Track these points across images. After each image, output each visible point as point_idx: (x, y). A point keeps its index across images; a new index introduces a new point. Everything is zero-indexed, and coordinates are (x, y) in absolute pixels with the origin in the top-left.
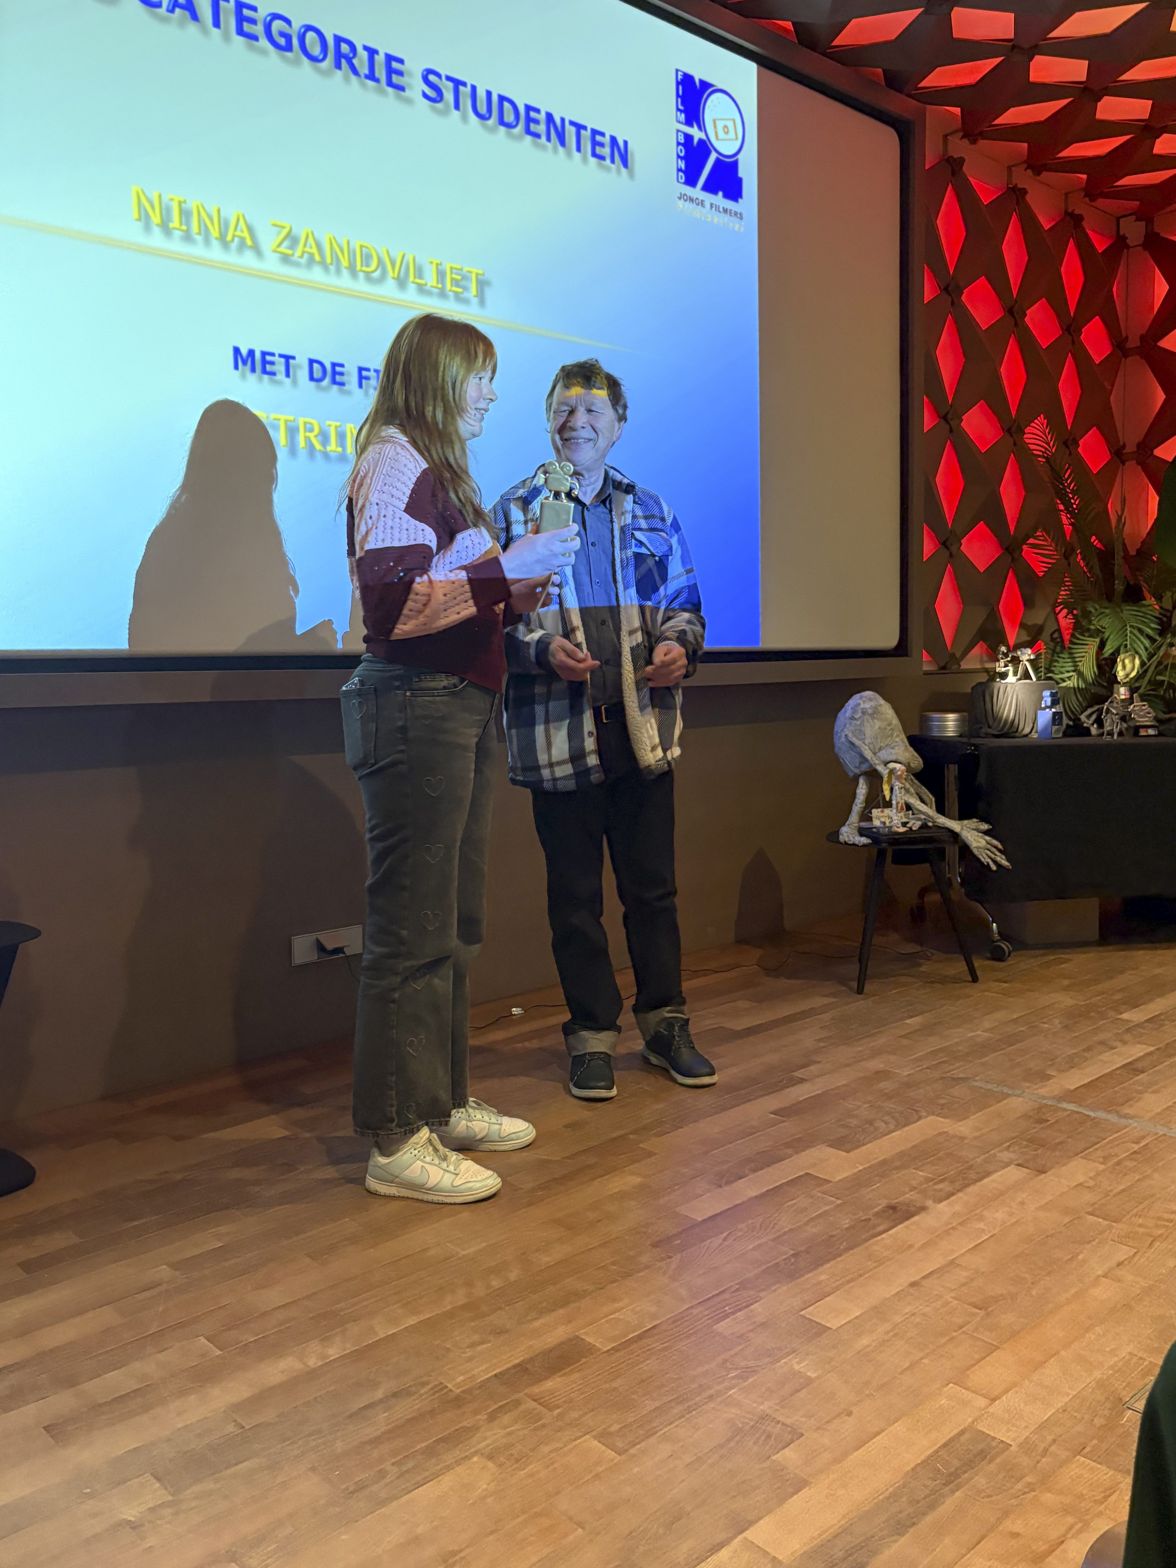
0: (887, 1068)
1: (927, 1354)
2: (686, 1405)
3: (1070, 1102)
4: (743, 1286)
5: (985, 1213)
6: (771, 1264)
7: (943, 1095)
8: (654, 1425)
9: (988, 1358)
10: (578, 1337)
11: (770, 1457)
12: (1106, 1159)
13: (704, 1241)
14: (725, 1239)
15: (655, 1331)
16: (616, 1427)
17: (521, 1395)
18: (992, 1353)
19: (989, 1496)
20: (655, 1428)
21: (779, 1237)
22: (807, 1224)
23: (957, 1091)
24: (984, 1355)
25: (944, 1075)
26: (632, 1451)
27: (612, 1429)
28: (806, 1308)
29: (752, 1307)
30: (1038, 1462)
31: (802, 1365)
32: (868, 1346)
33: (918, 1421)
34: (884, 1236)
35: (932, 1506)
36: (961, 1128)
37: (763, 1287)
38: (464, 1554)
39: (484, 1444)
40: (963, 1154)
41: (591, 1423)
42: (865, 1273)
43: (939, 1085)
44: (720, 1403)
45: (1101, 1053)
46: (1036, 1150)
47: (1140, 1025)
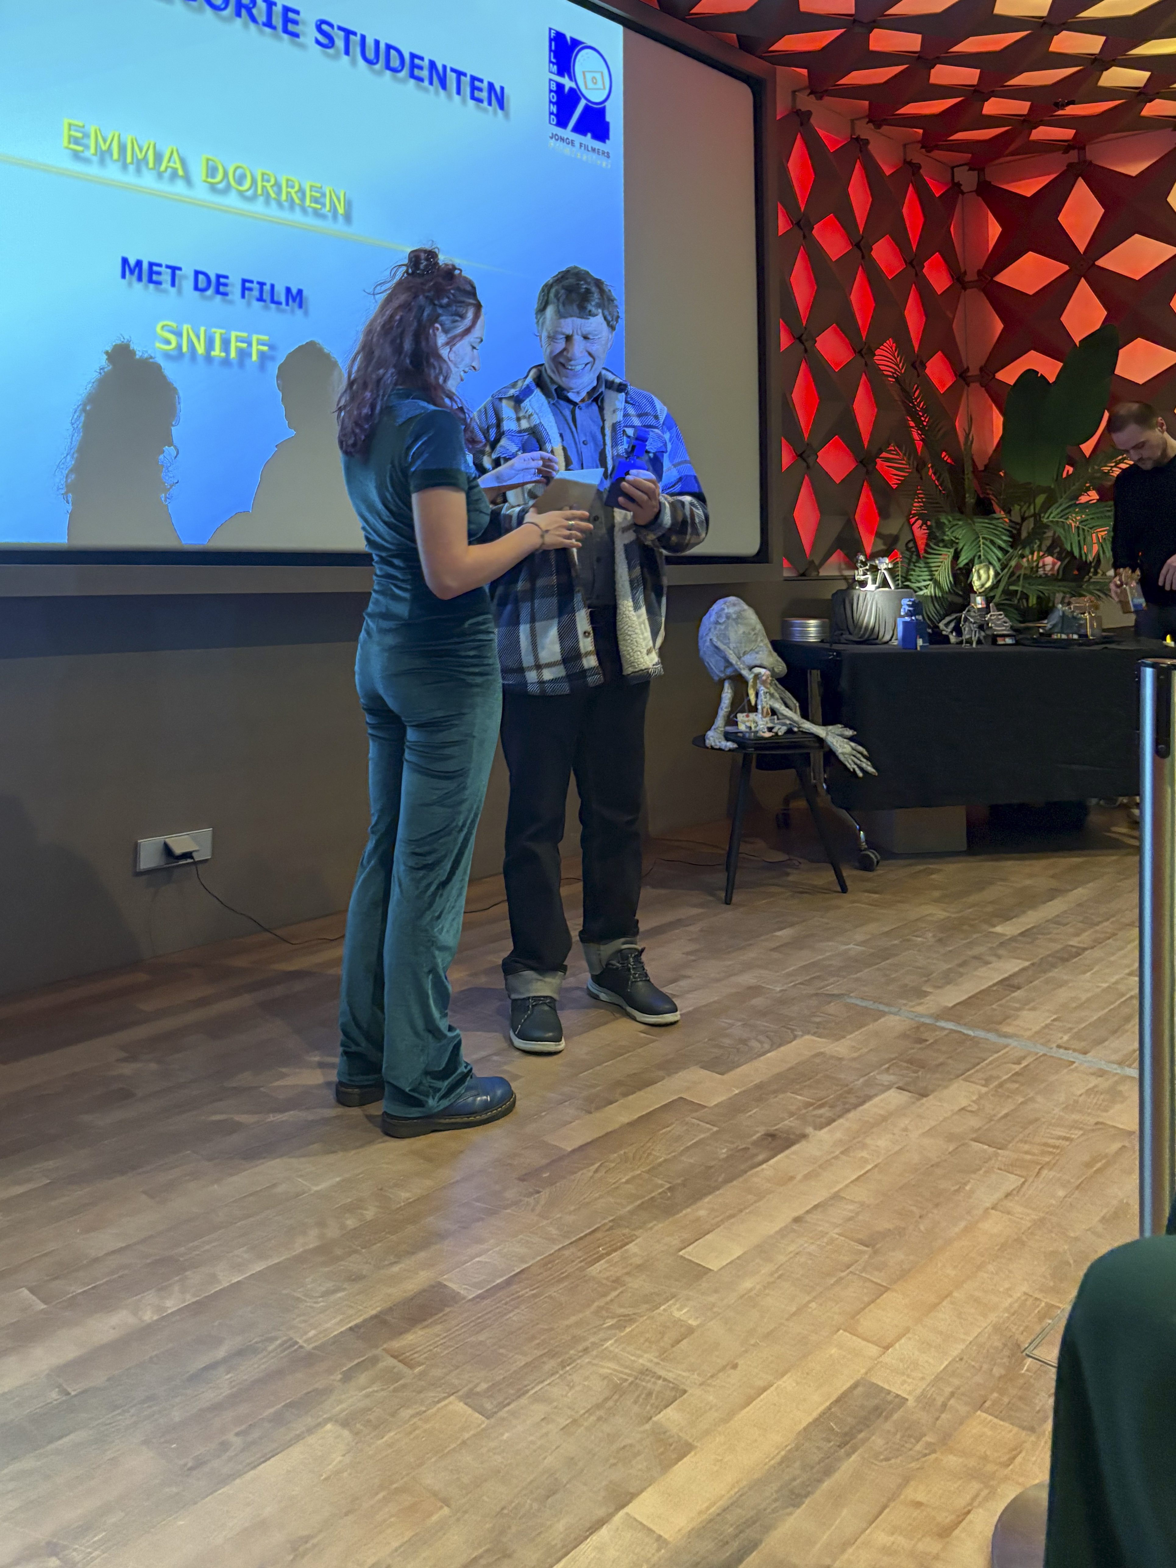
0: (759, 984)
1: (815, 1298)
2: (560, 1360)
3: (948, 1020)
4: (617, 1223)
5: (868, 1140)
6: (646, 1198)
7: (818, 1013)
8: (526, 1383)
9: (878, 1301)
10: (439, 1284)
11: (651, 1418)
12: (987, 1081)
13: (576, 1173)
14: (596, 1171)
15: (524, 1276)
16: (484, 1386)
17: (378, 1352)
18: (881, 1295)
19: (887, 1459)
20: (526, 1386)
21: (653, 1168)
22: (682, 1153)
23: (832, 1008)
24: (874, 1297)
25: (819, 991)
26: (501, 1414)
27: (478, 1389)
28: (685, 1248)
29: (627, 1247)
30: (937, 1419)
31: (683, 1312)
32: (751, 1290)
33: (807, 1374)
34: (764, 1166)
35: (828, 1472)
36: (839, 1049)
37: (638, 1224)
38: (315, 1541)
39: (338, 1408)
40: (842, 1076)
41: (456, 1382)
42: (745, 1208)
43: (814, 1002)
44: (597, 1356)
45: (976, 969)
46: (916, 1072)
47: (1013, 939)
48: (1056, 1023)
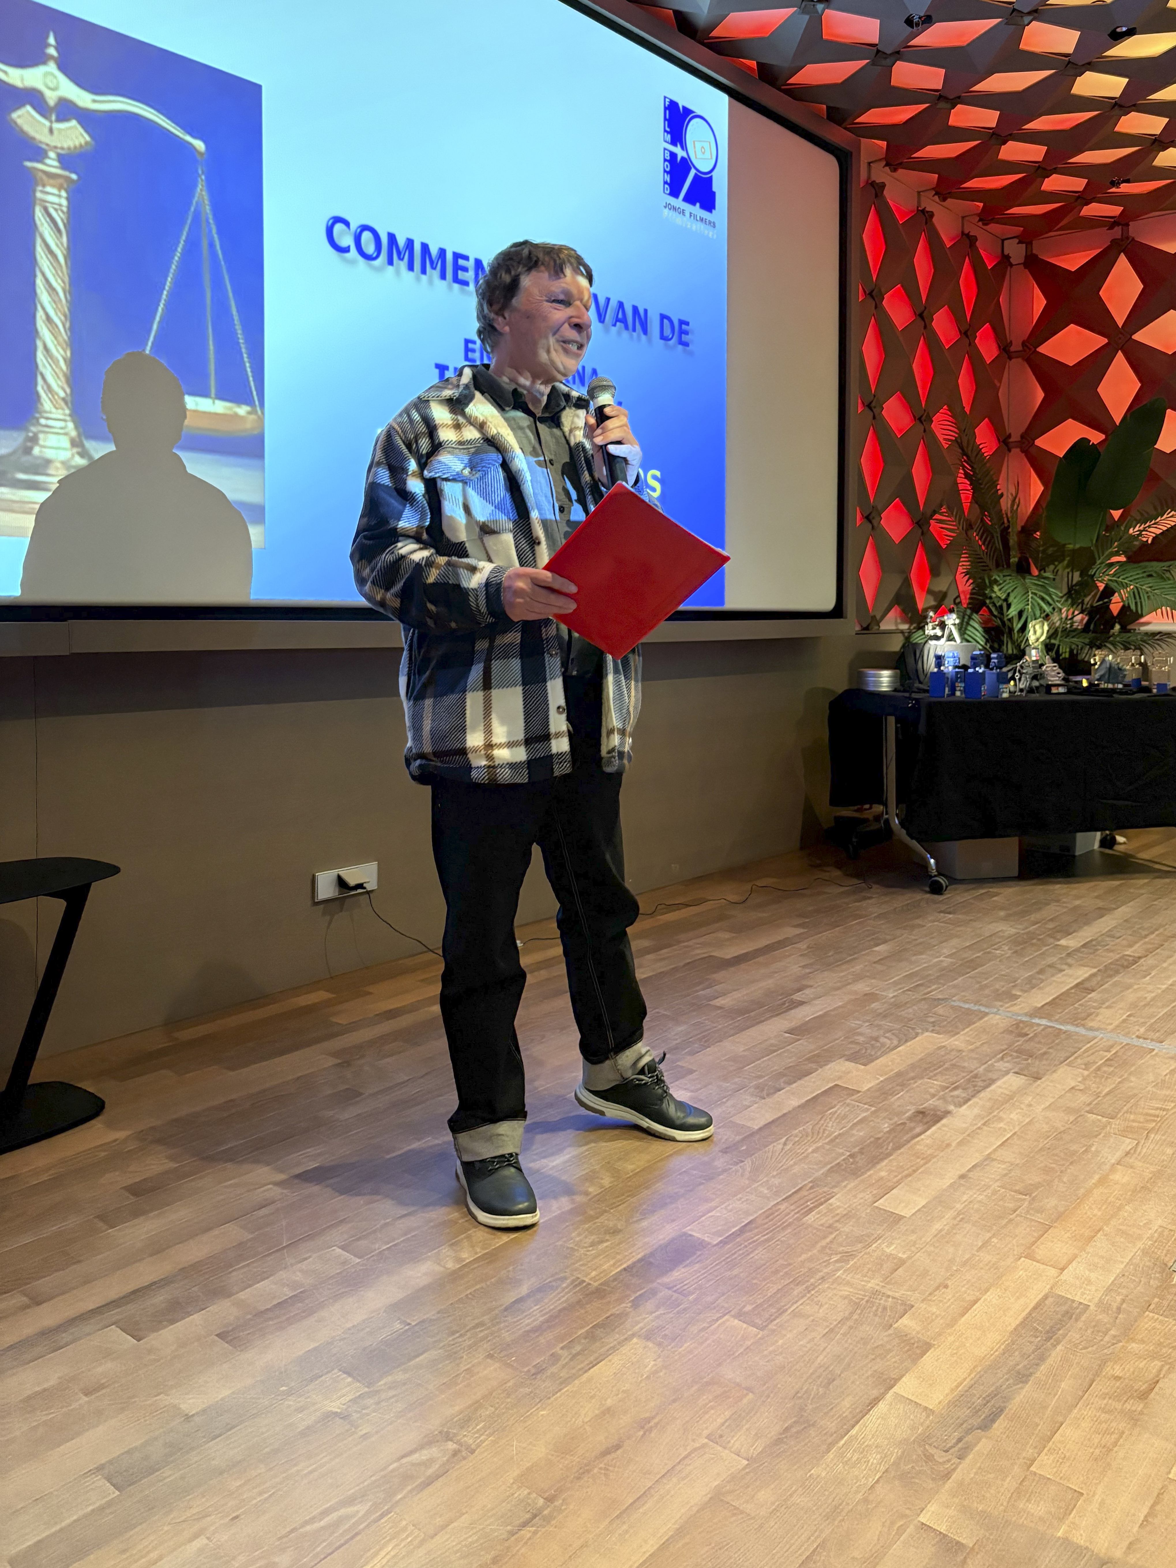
0: (872, 991)
1: (994, 1234)
2: (804, 1287)
3: (1041, 1018)
4: (815, 1184)
5: (1001, 1114)
6: (833, 1164)
7: (930, 1015)
8: (782, 1304)
9: (1046, 1235)
10: (685, 1234)
11: (891, 1326)
12: (1087, 1066)
13: (768, 1146)
14: (785, 1144)
15: (753, 1226)
16: (749, 1308)
17: (654, 1285)
18: (1047, 1230)
19: (1085, 1348)
20: (783, 1306)
21: (832, 1141)
22: (852, 1128)
23: (940, 1010)
24: (1042, 1233)
25: (926, 997)
26: (770, 1326)
27: (746, 1310)
28: (878, 1201)
29: (830, 1201)
30: (1116, 1318)
31: (893, 1247)
32: (941, 1231)
33: (1006, 1290)
34: (922, 1137)
35: (1042, 1358)
36: (956, 1043)
37: (833, 1184)
38: (656, 1420)
39: (637, 1328)
40: (966, 1064)
41: (726, 1305)
42: (918, 1169)
43: (924, 1006)
44: (833, 1283)
45: (1053, 975)
46: (1027, 1060)
47: (1077, 950)
48: (1131, 1018)
